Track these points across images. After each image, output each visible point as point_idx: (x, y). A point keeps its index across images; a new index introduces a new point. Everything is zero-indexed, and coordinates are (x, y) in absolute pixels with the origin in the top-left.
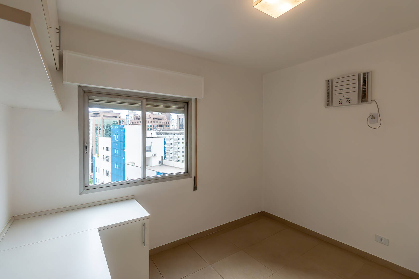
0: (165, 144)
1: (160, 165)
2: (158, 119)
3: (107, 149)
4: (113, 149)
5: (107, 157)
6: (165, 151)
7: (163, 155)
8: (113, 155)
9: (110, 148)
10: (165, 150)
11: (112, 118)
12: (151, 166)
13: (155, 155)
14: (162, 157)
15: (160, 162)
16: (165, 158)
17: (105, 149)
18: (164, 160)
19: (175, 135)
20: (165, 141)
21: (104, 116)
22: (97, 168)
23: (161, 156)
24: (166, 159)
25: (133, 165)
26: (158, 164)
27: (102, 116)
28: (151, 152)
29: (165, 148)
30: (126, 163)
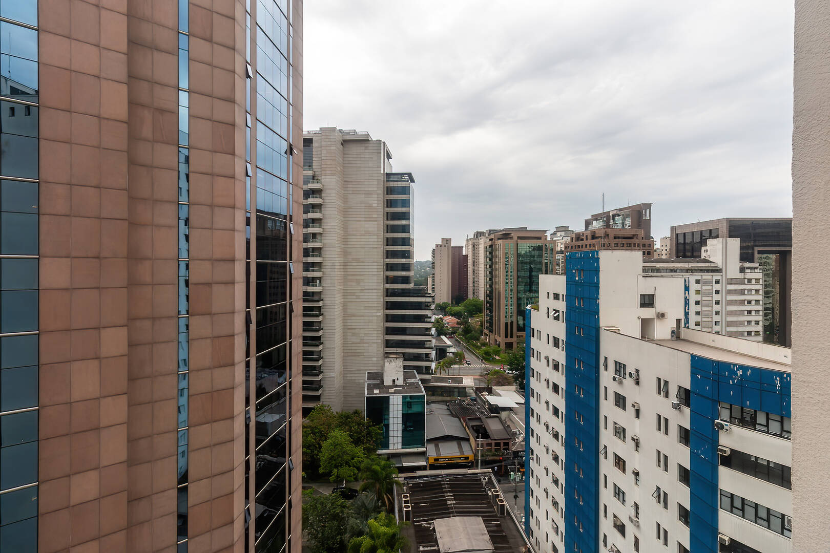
0: (687, 292)
1: (674, 338)
2: (625, 238)
3: (556, 297)
4: (570, 297)
5: (557, 311)
6: (687, 308)
7: (682, 317)
8: (569, 307)
9: (563, 295)
10: (685, 306)
11: (532, 240)
12: (651, 338)
13: (663, 315)
14: (678, 321)
15: (673, 332)
16: (685, 324)
17: (551, 296)
18: (683, 330)
19: (675, 272)
20: (685, 285)
21: (519, 238)
22: (533, 329)
23: (676, 319)
24: (688, 327)
25: (615, 332)
26: (668, 336)
27: (515, 238)
28: (654, 309)
29: (685, 302)
30: (600, 326)
